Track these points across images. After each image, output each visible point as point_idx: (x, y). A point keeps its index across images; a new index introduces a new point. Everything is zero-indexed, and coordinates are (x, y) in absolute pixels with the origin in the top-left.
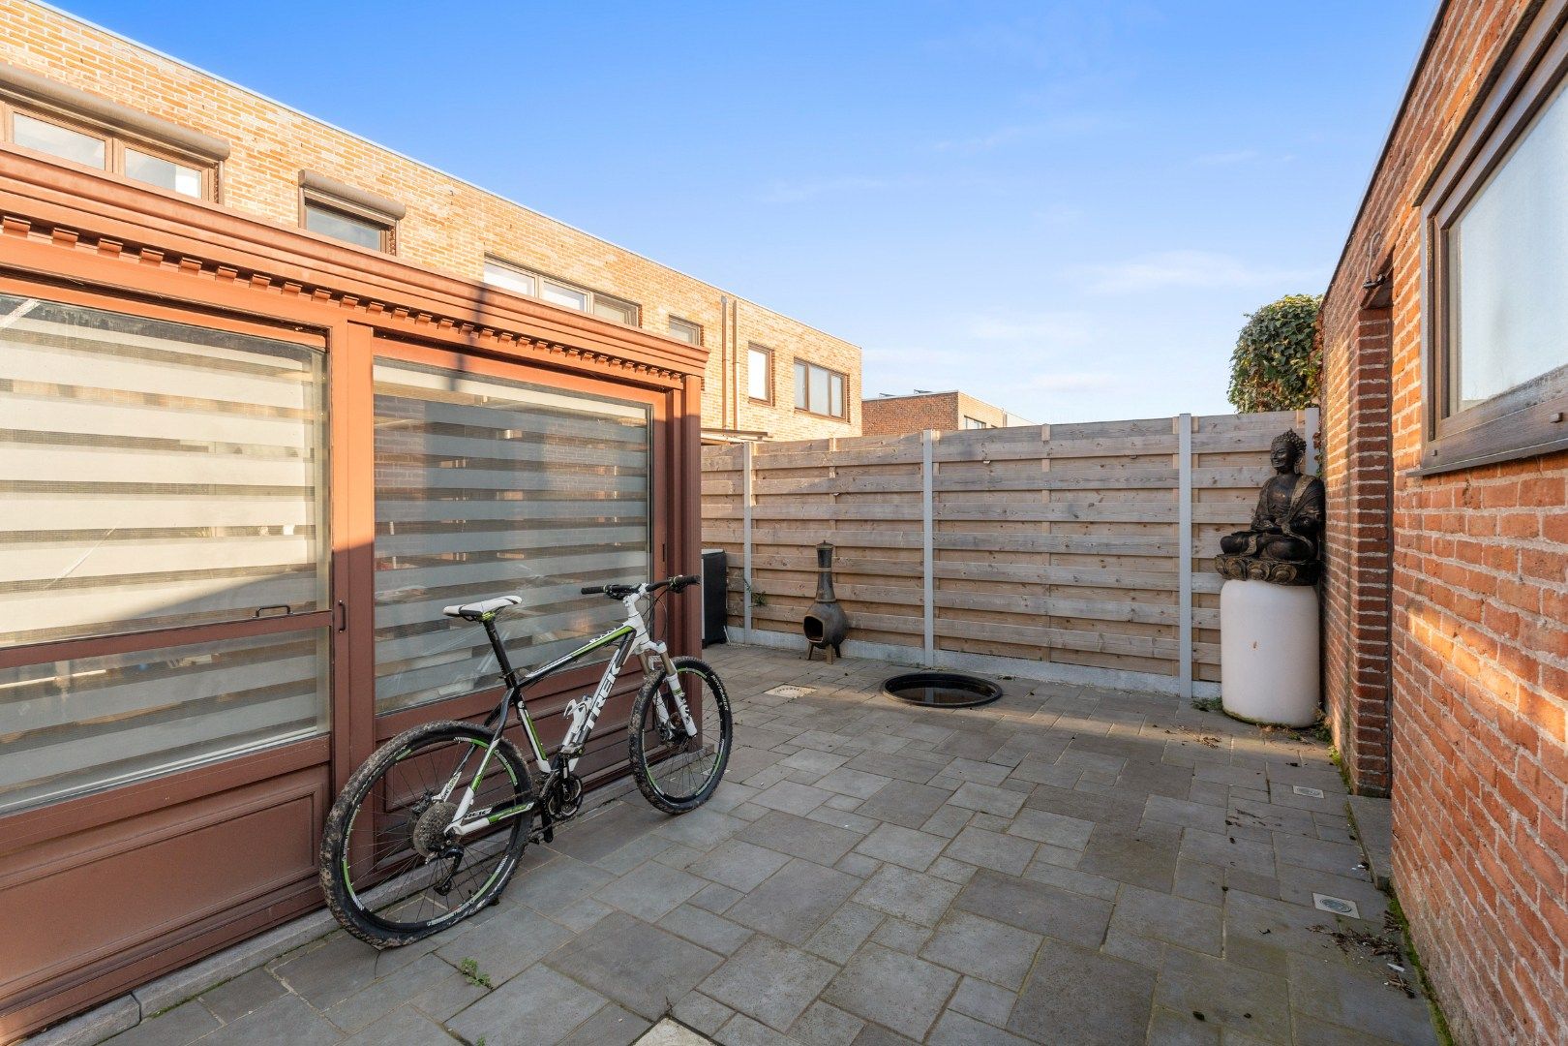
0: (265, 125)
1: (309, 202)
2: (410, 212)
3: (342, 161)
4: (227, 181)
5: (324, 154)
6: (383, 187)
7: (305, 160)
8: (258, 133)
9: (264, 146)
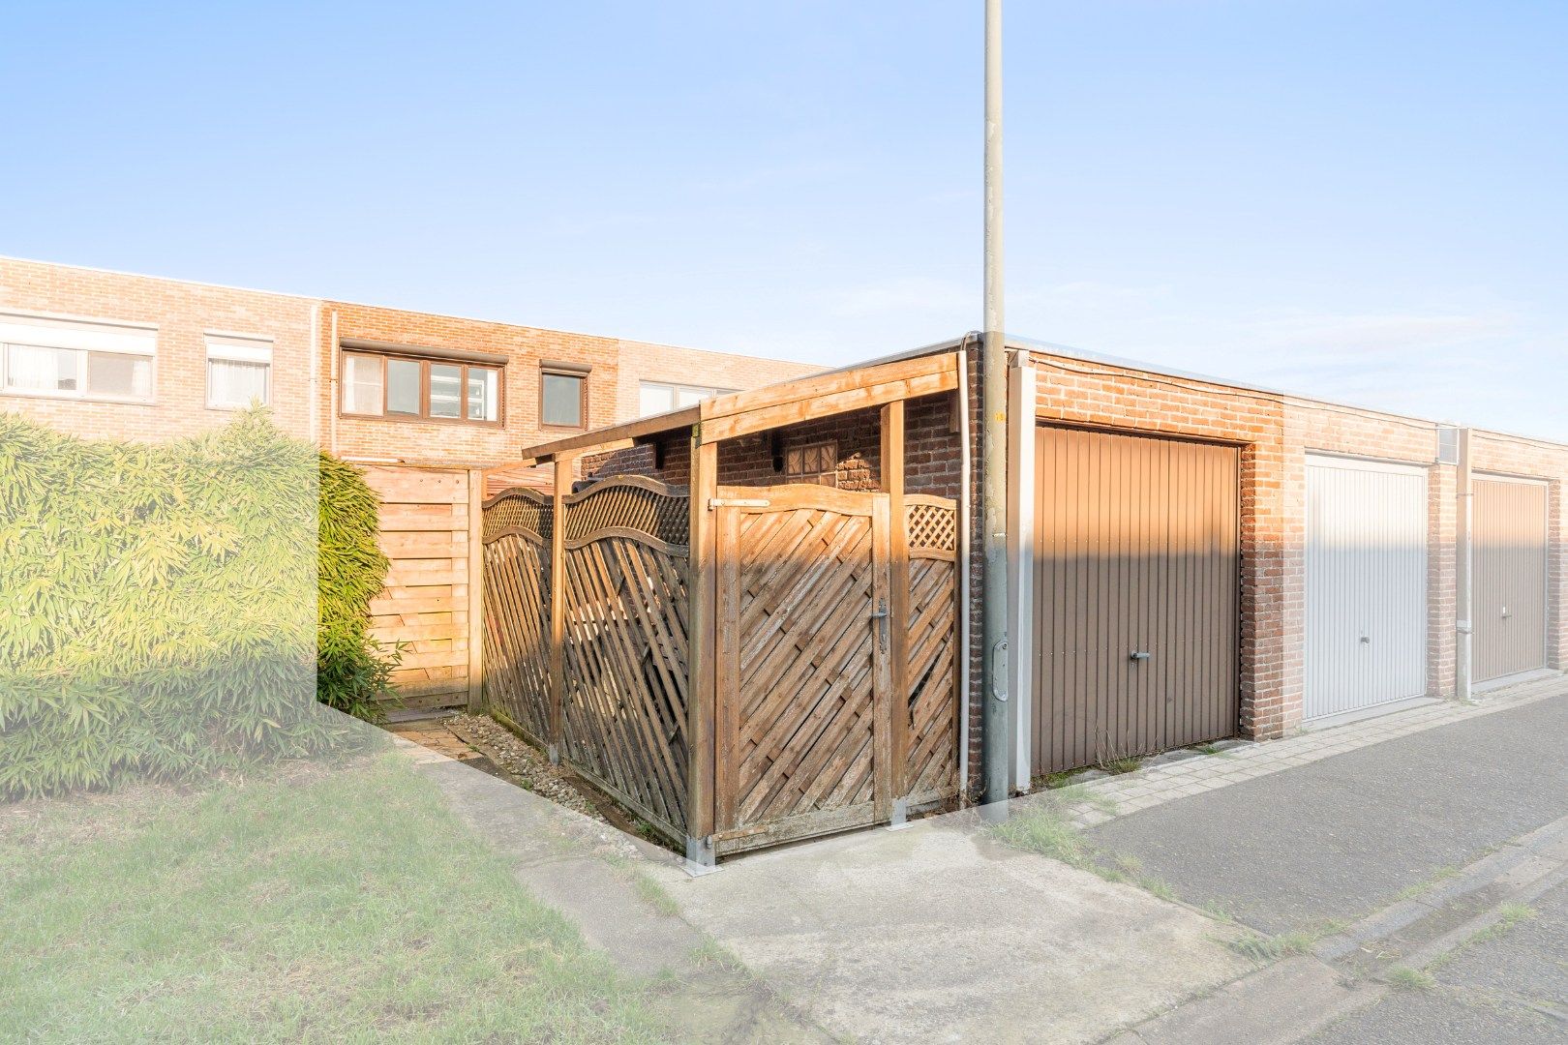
0: (525, 340)
1: (543, 374)
2: (595, 368)
3: (560, 347)
4: (508, 373)
5: (551, 347)
6: (581, 356)
7: (540, 352)
8: (521, 346)
9: (524, 351)
